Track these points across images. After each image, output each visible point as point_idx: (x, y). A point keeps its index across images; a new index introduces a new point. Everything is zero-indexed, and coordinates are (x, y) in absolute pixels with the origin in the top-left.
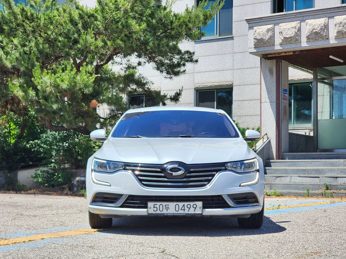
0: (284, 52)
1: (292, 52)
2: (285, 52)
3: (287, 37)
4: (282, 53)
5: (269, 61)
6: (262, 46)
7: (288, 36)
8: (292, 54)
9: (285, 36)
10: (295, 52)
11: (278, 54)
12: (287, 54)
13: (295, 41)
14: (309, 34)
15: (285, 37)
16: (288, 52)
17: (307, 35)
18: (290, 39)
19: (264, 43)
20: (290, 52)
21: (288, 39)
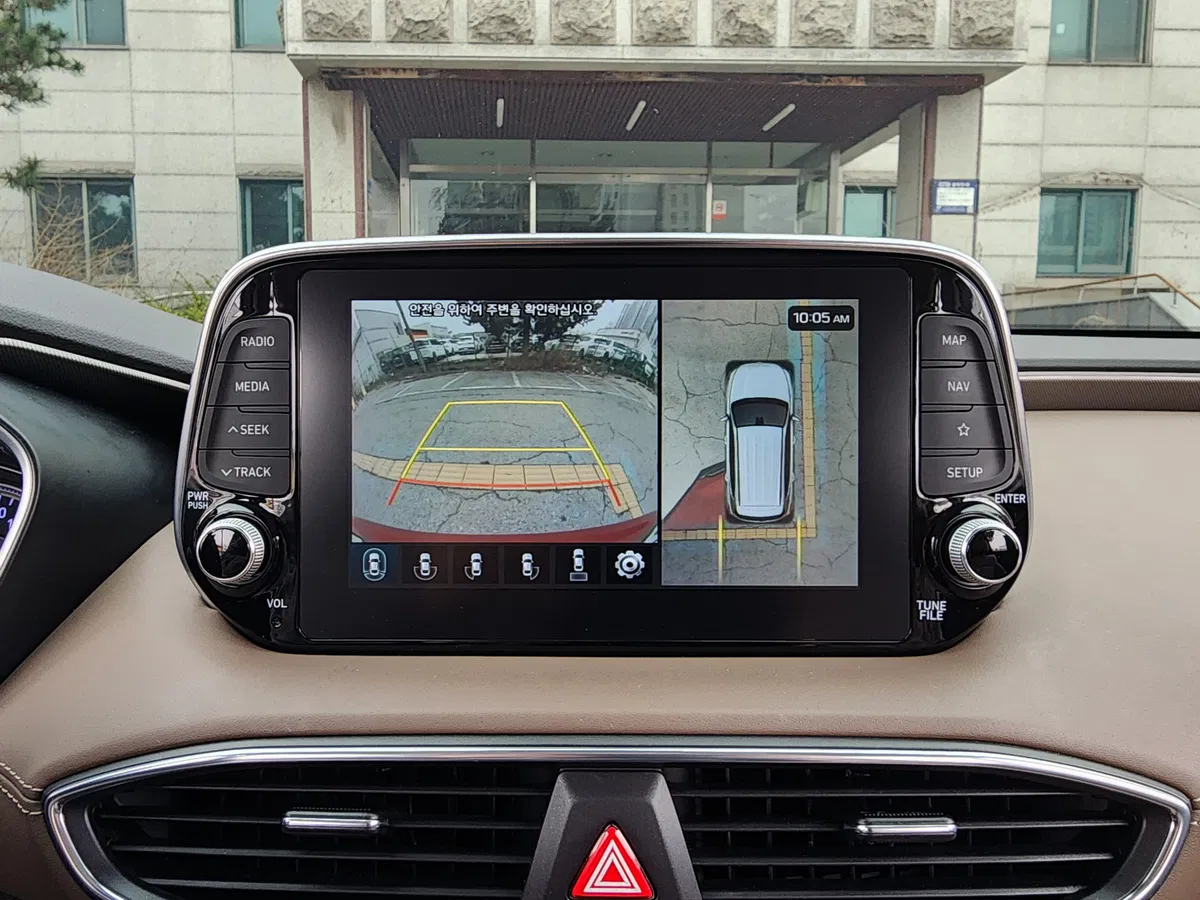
0: (393, 69)
1: (415, 72)
2: (395, 70)
3: (417, 19)
4: (385, 70)
5: (332, 92)
6: (333, 39)
7: (418, 16)
8: (415, 75)
9: (408, 17)
10: (426, 74)
11: (374, 73)
12: (401, 75)
13: (437, 35)
14: (481, 19)
15: (408, 20)
16: (404, 70)
17: (476, 23)
18: (423, 28)
19: (340, 31)
20: (411, 69)
21: (417, 26)
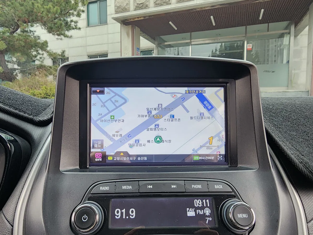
1: (143, 17)
2: (138, 18)
3: (140, 3)
4: (136, 18)
5: (127, 26)
6: (121, 12)
10: (146, 17)
11: (133, 19)
12: (140, 19)
13: (145, 7)
15: (138, 4)
16: (140, 17)
17: (155, 1)
18: (142, 5)
19: (122, 10)
20: (142, 17)
21: (140, 5)
